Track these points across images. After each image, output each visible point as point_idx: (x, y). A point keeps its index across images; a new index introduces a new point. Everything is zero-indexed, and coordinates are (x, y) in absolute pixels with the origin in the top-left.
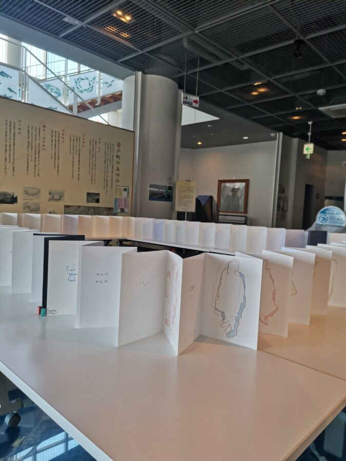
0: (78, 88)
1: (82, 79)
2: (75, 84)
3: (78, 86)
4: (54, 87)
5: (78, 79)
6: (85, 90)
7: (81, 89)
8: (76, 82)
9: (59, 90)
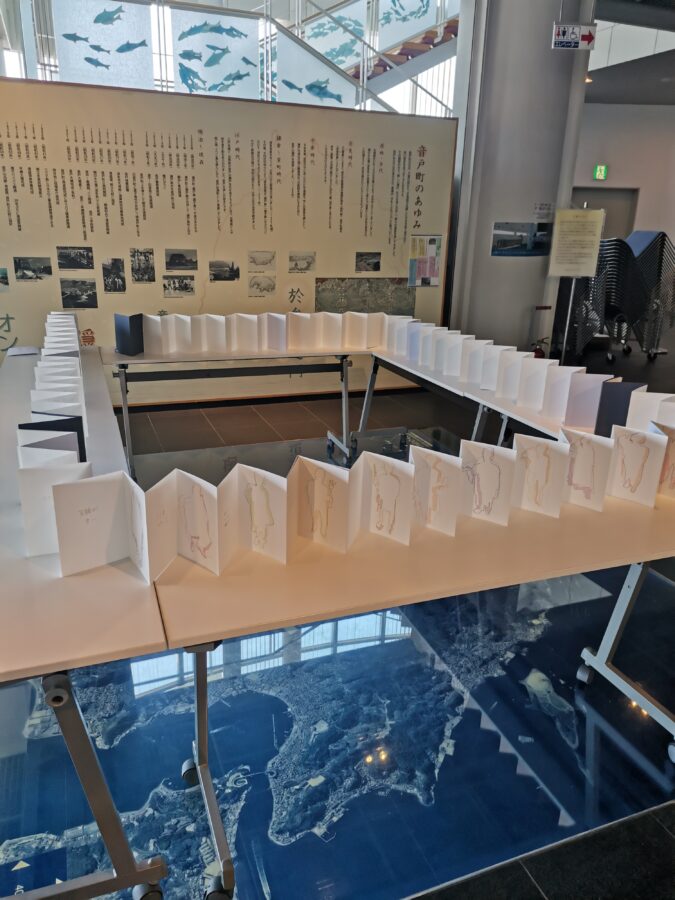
0: (397, 12)
2: (392, 4)
3: (398, 8)
4: (350, 20)
6: (412, 14)
7: (403, 14)
8: (393, 1)
9: (361, 26)
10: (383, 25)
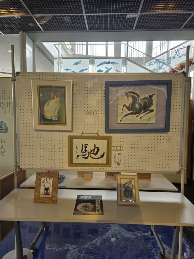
0: (177, 55)
1: (181, 49)
2: (176, 53)
3: (178, 54)
4: (161, 59)
5: (178, 50)
6: (183, 55)
7: (180, 55)
8: (176, 52)
9: (164, 61)
10: (172, 60)
